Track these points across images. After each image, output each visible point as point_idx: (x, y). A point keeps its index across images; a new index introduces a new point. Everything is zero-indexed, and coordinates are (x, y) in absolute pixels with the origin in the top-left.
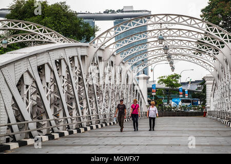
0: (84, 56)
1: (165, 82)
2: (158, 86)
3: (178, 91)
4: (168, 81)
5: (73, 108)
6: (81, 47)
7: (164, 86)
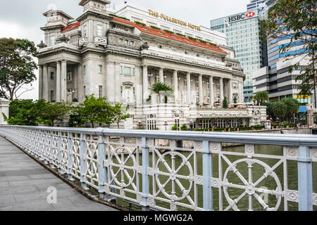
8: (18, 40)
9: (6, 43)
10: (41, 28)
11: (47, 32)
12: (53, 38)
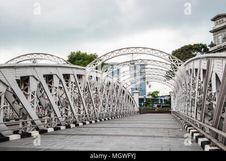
0: (82, 75)
1: (151, 95)
2: (147, 97)
3: (158, 99)
4: (152, 95)
5: (68, 110)
6: (77, 68)
7: (150, 97)
8: (195, 45)
9: (187, 49)
10: (211, 32)
11: (215, 33)
12: (220, 37)
